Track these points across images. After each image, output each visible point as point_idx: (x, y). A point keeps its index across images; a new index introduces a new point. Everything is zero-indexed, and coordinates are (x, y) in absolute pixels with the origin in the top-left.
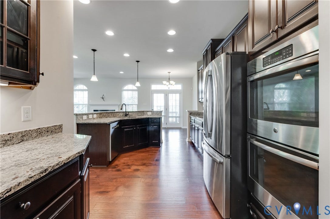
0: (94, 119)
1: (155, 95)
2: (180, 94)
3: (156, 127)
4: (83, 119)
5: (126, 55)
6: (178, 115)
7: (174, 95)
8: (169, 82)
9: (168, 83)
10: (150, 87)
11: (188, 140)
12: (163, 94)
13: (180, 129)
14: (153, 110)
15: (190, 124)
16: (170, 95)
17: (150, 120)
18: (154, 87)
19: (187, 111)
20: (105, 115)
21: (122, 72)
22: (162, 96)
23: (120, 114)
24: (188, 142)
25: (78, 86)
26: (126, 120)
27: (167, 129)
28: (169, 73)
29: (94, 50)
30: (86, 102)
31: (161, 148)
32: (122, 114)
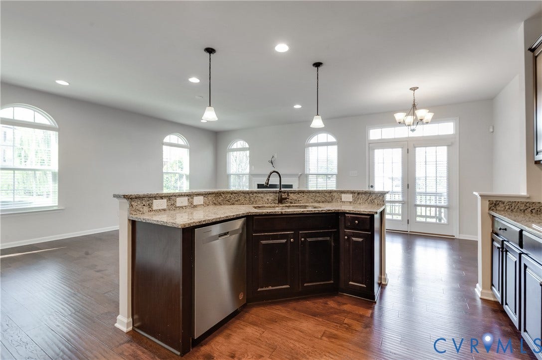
0: (195, 206)
1: (379, 154)
2: (448, 146)
3: (360, 240)
4: (154, 209)
5: (282, 48)
6: (443, 202)
7: (431, 150)
8: (414, 114)
9: (410, 119)
10: (365, 134)
11: (482, 293)
12: (400, 150)
13: (449, 239)
14: (372, 187)
15: (493, 240)
16: (420, 152)
17: (341, 218)
18: (375, 134)
19: (476, 193)
20: (228, 198)
21: (298, 106)
22: (397, 154)
23: (268, 198)
24: (481, 299)
25: (236, 144)
26: (265, 215)
27: (410, 238)
28: (414, 89)
29: (210, 51)
30: (248, 171)
31: (376, 307)
32: (271, 198)
